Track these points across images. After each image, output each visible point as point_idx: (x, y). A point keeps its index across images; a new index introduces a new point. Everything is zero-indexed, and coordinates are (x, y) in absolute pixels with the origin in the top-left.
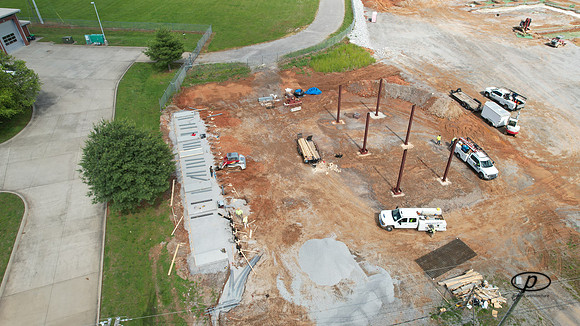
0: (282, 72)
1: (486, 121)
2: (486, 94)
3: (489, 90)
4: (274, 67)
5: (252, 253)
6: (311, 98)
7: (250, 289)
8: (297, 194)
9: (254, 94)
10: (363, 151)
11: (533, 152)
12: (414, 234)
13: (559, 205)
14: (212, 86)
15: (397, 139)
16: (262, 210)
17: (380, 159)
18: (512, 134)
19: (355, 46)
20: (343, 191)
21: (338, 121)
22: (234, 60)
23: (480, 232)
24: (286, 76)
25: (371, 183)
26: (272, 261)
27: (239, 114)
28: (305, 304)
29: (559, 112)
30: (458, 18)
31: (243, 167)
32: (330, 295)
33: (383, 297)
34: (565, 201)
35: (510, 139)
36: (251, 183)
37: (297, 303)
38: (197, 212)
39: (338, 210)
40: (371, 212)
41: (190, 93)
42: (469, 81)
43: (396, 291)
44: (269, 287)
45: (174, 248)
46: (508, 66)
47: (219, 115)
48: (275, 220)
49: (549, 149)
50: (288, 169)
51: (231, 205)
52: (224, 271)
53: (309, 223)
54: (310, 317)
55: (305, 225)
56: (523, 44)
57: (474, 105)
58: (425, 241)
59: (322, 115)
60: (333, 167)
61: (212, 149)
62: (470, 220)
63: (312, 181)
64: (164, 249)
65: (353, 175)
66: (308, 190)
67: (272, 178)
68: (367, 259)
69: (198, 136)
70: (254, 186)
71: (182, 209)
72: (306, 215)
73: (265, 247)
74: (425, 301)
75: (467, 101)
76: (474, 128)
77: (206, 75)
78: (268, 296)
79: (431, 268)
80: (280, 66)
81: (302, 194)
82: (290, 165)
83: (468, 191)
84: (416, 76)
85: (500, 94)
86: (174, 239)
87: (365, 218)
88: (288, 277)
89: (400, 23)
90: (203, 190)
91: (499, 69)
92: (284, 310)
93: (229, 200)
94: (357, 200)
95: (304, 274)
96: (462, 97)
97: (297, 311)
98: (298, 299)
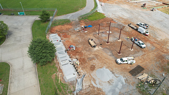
0: (80, 21)
1: (139, 32)
2: (138, 25)
3: (139, 23)
4: (77, 20)
5: (82, 74)
6: (89, 28)
7: (84, 84)
8: (92, 56)
9: (73, 28)
10: (108, 42)
11: (153, 40)
12: (127, 65)
13: (163, 54)
14: (60, 26)
15: (116, 39)
16: (83, 61)
17: (113, 44)
18: (147, 35)
19: (99, 13)
20: (104, 54)
21: (99, 34)
22: (65, 18)
23: (144, 63)
24: (81, 22)
25: (112, 51)
26: (89, 76)
27: (70, 34)
28: (101, 87)
29: (158, 29)
30: (126, 4)
31: (75, 49)
32: (108, 84)
33: (122, 83)
34: (164, 53)
35: (147, 37)
36: (78, 54)
37: (99, 87)
38: (63, 64)
39: (104, 60)
40: (114, 60)
41: (54, 29)
42: (133, 21)
43: (125, 81)
44: (90, 83)
45: (59, 75)
46: (142, 16)
47: (64, 34)
48: (87, 64)
49: (157, 39)
50: (87, 49)
51: (73, 61)
52: (75, 80)
53: (97, 64)
54: (103, 91)
55: (96, 65)
56: (144, 10)
57: (135, 28)
58: (130, 67)
59: (94, 33)
60: (100, 48)
61: (64, 45)
62: (141, 60)
63: (95, 52)
64: (56, 75)
65: (106, 49)
66: (95, 55)
67: (84, 52)
68: (115, 73)
69: (59, 41)
70: (79, 55)
71: (59, 63)
72: (95, 62)
73: (86, 72)
74: (134, 83)
75: (133, 27)
76: (137, 34)
77: (58, 23)
78: (90, 86)
79: (133, 74)
80: (79, 19)
81: (93, 56)
82: (88, 48)
83: (139, 52)
84: (118, 21)
85: (142, 25)
86: (58, 72)
87: (112, 61)
88: (94, 80)
89: (110, 6)
90: (64, 57)
91: (140, 17)
92: (95, 90)
93: (72, 59)
94: (109, 56)
95: (99, 79)
96: (132, 26)
97: (99, 89)
98: (99, 86)
